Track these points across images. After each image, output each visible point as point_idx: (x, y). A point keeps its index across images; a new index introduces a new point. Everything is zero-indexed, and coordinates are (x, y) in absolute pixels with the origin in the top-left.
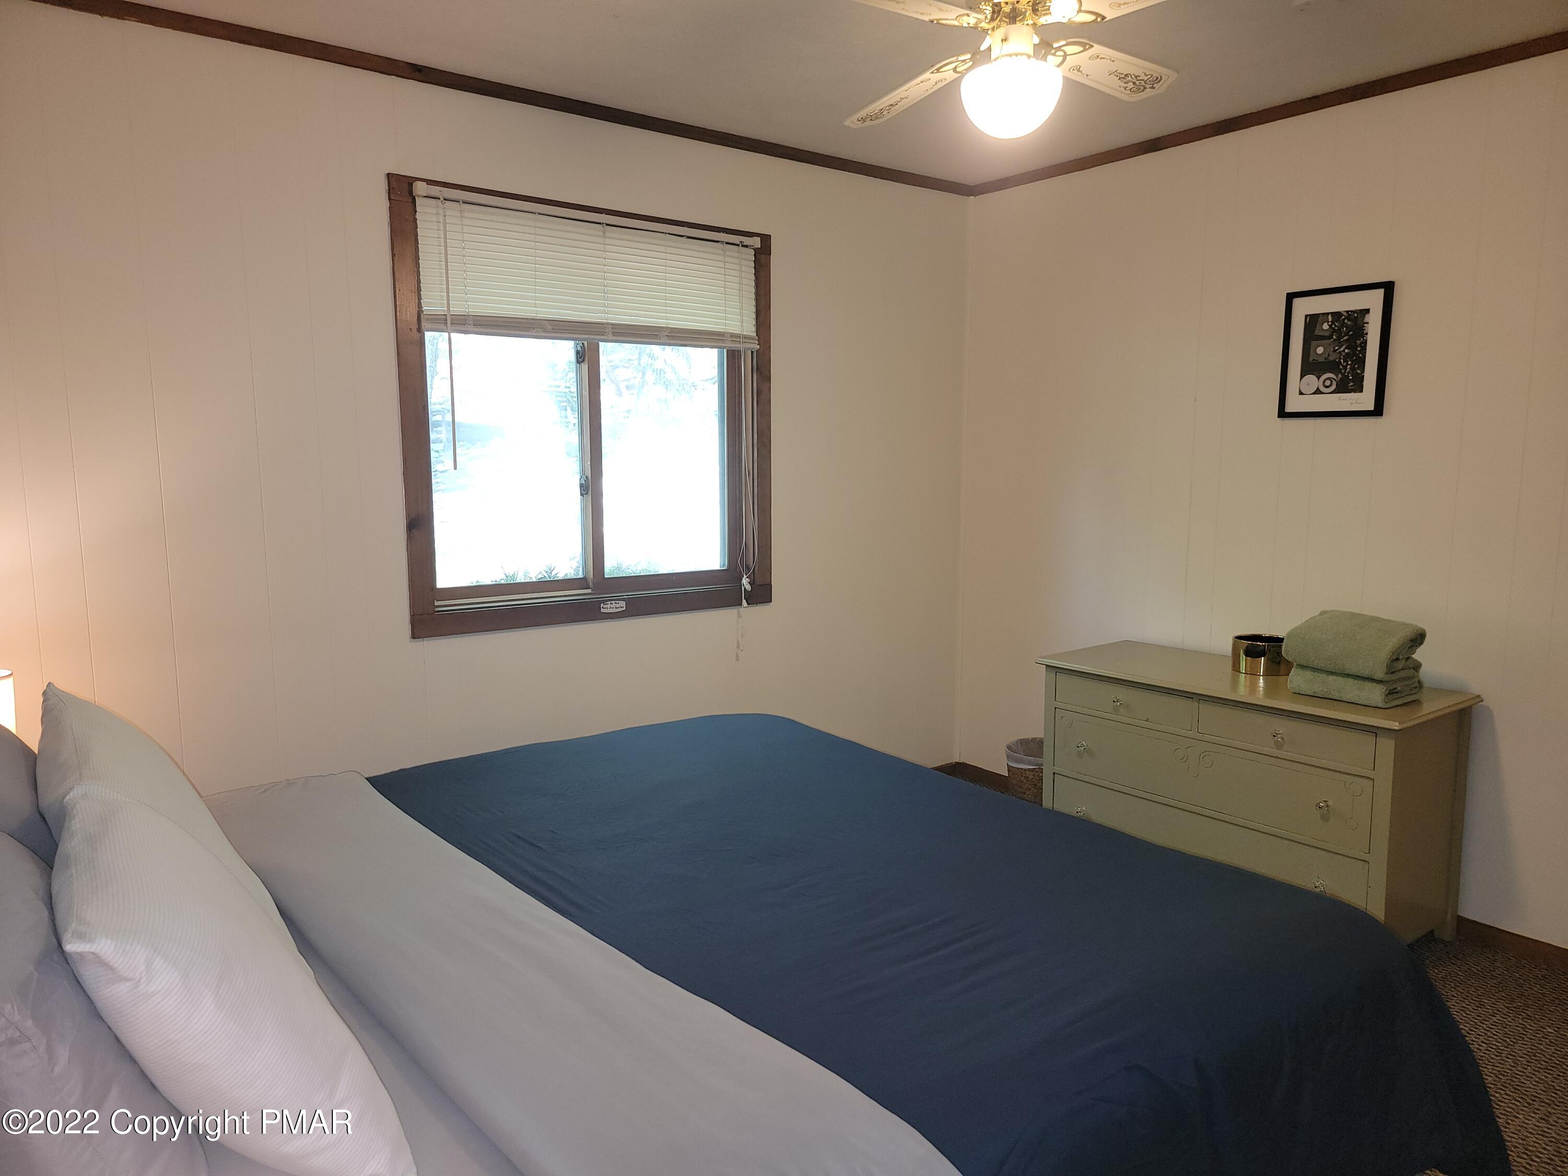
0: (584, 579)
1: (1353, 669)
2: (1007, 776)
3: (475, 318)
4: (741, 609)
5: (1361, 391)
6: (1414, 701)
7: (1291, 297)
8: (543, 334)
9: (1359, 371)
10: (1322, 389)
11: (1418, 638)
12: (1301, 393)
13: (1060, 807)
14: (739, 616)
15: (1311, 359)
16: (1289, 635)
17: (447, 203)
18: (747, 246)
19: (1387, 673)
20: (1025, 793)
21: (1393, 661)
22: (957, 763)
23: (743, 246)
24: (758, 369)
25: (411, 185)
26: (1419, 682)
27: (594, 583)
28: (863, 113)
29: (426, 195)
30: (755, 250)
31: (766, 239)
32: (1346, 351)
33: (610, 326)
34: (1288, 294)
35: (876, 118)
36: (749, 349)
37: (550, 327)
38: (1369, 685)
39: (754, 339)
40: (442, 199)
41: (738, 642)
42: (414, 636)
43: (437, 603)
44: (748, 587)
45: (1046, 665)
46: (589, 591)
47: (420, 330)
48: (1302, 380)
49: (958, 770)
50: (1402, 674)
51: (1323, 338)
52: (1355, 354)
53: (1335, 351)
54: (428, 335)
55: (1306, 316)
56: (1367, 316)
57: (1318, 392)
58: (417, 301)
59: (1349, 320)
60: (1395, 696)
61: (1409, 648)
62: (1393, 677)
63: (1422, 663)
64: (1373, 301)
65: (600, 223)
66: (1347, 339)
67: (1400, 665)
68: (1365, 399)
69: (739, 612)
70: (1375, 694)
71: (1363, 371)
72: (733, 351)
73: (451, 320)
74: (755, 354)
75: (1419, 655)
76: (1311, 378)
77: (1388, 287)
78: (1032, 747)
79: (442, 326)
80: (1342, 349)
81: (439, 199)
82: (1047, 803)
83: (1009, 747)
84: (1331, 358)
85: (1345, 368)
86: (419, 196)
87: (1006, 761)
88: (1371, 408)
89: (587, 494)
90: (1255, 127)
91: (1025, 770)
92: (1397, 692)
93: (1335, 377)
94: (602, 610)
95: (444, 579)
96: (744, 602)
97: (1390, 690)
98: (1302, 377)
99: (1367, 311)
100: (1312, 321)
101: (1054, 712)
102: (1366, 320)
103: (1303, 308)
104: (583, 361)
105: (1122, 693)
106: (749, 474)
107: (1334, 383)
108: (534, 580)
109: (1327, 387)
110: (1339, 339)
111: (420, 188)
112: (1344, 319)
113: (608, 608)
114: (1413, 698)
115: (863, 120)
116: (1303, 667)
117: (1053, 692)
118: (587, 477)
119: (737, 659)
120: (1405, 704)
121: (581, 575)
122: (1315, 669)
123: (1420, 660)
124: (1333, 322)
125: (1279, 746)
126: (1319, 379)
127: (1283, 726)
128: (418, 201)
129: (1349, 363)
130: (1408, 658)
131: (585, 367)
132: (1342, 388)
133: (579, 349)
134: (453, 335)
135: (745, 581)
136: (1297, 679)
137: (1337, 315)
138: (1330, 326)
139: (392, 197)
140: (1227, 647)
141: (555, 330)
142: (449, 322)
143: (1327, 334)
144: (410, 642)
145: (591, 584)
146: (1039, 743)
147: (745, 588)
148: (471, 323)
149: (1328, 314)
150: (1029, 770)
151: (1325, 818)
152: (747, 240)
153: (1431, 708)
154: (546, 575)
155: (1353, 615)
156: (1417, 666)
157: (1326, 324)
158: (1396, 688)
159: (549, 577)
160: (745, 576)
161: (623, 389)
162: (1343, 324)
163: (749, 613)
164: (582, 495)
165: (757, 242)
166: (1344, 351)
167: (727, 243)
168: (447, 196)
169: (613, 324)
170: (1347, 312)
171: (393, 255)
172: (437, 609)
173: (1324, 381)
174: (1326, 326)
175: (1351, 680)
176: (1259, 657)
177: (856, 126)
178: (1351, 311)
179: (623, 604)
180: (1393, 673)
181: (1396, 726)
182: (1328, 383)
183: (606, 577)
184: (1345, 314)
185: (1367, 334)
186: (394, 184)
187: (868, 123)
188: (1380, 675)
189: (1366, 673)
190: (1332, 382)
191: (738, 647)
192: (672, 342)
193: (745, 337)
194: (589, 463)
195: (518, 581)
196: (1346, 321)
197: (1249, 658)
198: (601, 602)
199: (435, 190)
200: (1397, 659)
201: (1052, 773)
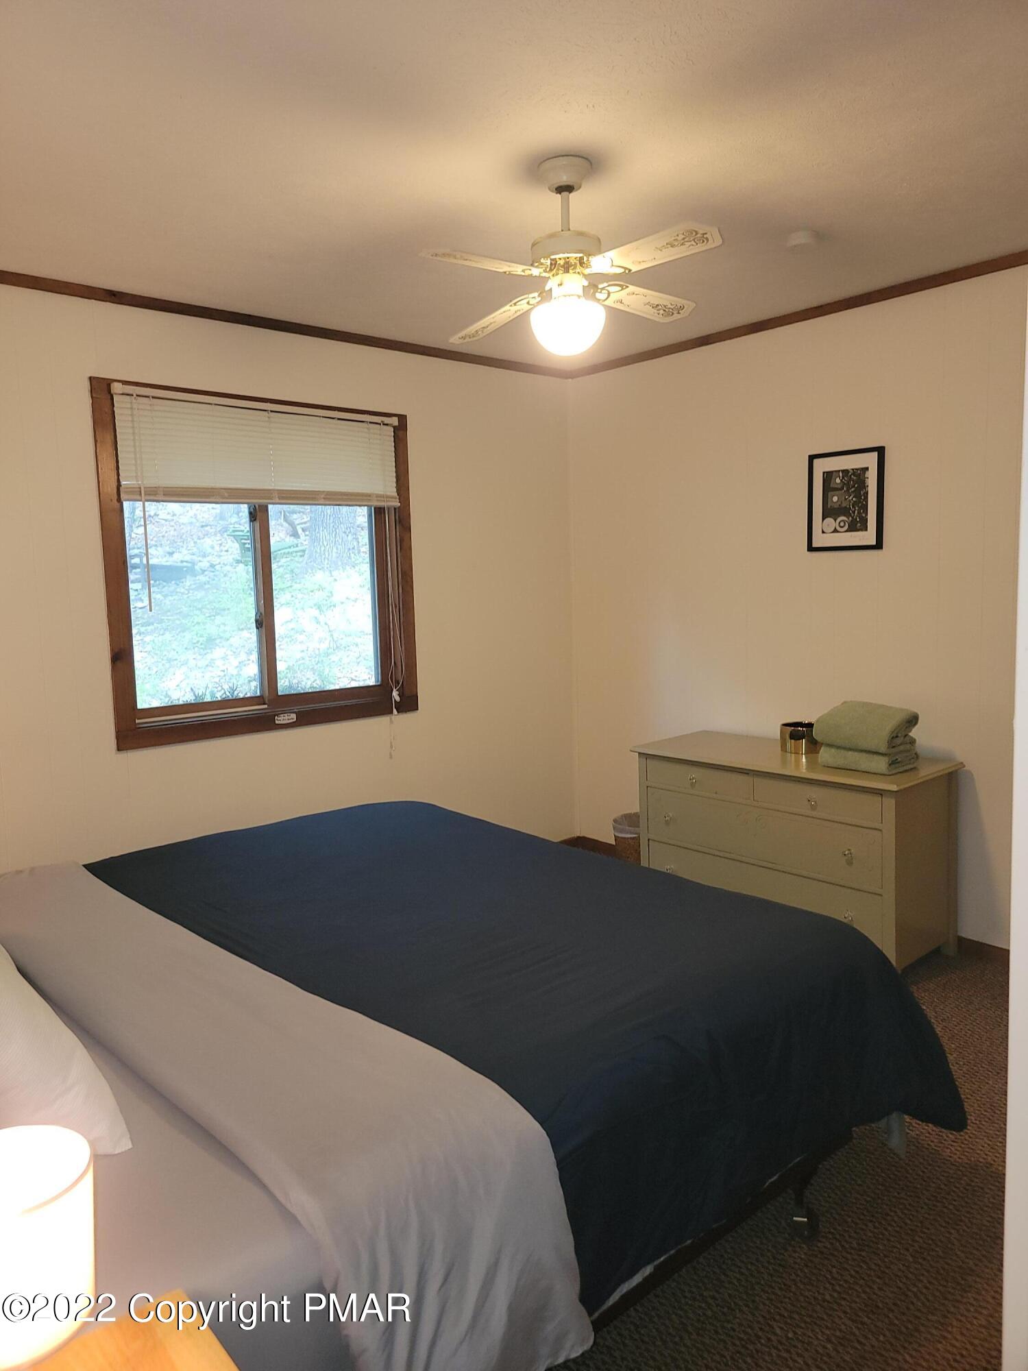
0: (261, 697)
1: (864, 744)
2: (614, 844)
3: (165, 489)
4: (393, 717)
5: (866, 530)
6: (911, 769)
7: (812, 458)
8: (221, 500)
9: (864, 515)
10: (838, 528)
11: (913, 720)
12: (823, 532)
13: (655, 866)
14: (391, 722)
15: (829, 506)
16: (817, 721)
17: (139, 398)
18: (387, 425)
19: (888, 748)
20: (628, 858)
21: (893, 738)
22: (579, 837)
23: (384, 424)
24: (400, 522)
25: (109, 386)
26: (916, 754)
27: (269, 700)
28: (463, 334)
29: (121, 392)
30: (394, 427)
31: (402, 419)
32: (854, 499)
33: (276, 492)
34: (809, 456)
35: (474, 336)
36: (392, 506)
37: (226, 495)
38: (876, 757)
39: (396, 498)
40: (135, 395)
41: (391, 743)
42: (119, 749)
43: (137, 721)
44: (398, 699)
45: (639, 753)
46: (266, 706)
47: (119, 501)
48: (825, 521)
49: (580, 842)
50: (902, 748)
51: (836, 489)
52: (860, 502)
53: (846, 499)
54: (126, 504)
55: (824, 473)
56: (867, 472)
57: (835, 531)
58: (116, 477)
59: (854, 476)
60: (897, 765)
61: (906, 728)
62: (894, 750)
63: (916, 738)
64: (871, 460)
65: (266, 411)
66: (854, 491)
67: (898, 741)
68: (869, 537)
69: (391, 719)
70: (881, 764)
71: (867, 514)
72: (380, 508)
73: (145, 492)
74: (397, 511)
75: (914, 733)
76: (829, 520)
77: (881, 451)
78: (631, 820)
79: (139, 498)
80: (851, 498)
81: (132, 395)
82: (644, 863)
83: (615, 821)
84: (844, 505)
85: (854, 512)
86: (116, 394)
87: (613, 831)
88: (874, 543)
89: (261, 627)
90: (778, 328)
91: (628, 838)
92: (899, 762)
93: (847, 519)
94: (277, 722)
95: (142, 703)
96: (395, 711)
97: (892, 761)
98: (823, 519)
99: (867, 469)
100: (828, 476)
101: (646, 789)
102: (866, 476)
103: (821, 466)
104: (255, 520)
105: (696, 773)
106: (396, 607)
107: (847, 524)
108: (219, 699)
109: (842, 527)
110: (848, 490)
111: (117, 388)
112: (851, 476)
113: (281, 720)
114: (911, 766)
115: (463, 338)
116: (830, 746)
117: (645, 774)
118: (261, 614)
119: (391, 757)
120: (906, 771)
121: (258, 694)
122: (838, 747)
123: (914, 736)
124: (843, 478)
125: (813, 808)
126: (835, 521)
127: (815, 793)
128: (115, 397)
129: (857, 508)
130: (905, 736)
131: (257, 524)
132: (852, 528)
133: (252, 510)
134: (147, 503)
135: (395, 694)
136: (825, 755)
137: (845, 472)
138: (841, 481)
139: (94, 395)
140: (776, 732)
141: (230, 497)
142: (143, 492)
143: (839, 486)
144: (116, 754)
145: (267, 702)
146: (636, 815)
147: (395, 700)
148: (162, 493)
149: (839, 471)
150: (631, 838)
151: (850, 863)
152: (387, 420)
153: (926, 772)
154: (229, 695)
155: (865, 705)
156: (913, 742)
157: (838, 479)
158: (897, 759)
159: (232, 696)
160: (394, 690)
161: (300, 531)
162: (850, 479)
163: (399, 721)
164: (257, 628)
165: (395, 421)
166: (852, 499)
167: (370, 423)
168: (139, 393)
169: (278, 490)
170: (853, 470)
171: (96, 441)
172: (138, 726)
173: (839, 523)
174: (838, 481)
175: (864, 755)
176: (799, 739)
177: (458, 343)
178: (856, 469)
179: (294, 716)
180: (894, 747)
181: (894, 788)
182: (842, 524)
183: (279, 694)
184: (852, 471)
185: (868, 486)
186: (94, 382)
187: (467, 340)
188: (883, 749)
189: (873, 748)
190: (845, 523)
191: (391, 747)
192: (328, 502)
193: (388, 497)
194: (262, 602)
195: (205, 700)
196: (852, 476)
197: (793, 741)
198: (275, 716)
199: (129, 389)
200: (897, 737)
201: (647, 839)
